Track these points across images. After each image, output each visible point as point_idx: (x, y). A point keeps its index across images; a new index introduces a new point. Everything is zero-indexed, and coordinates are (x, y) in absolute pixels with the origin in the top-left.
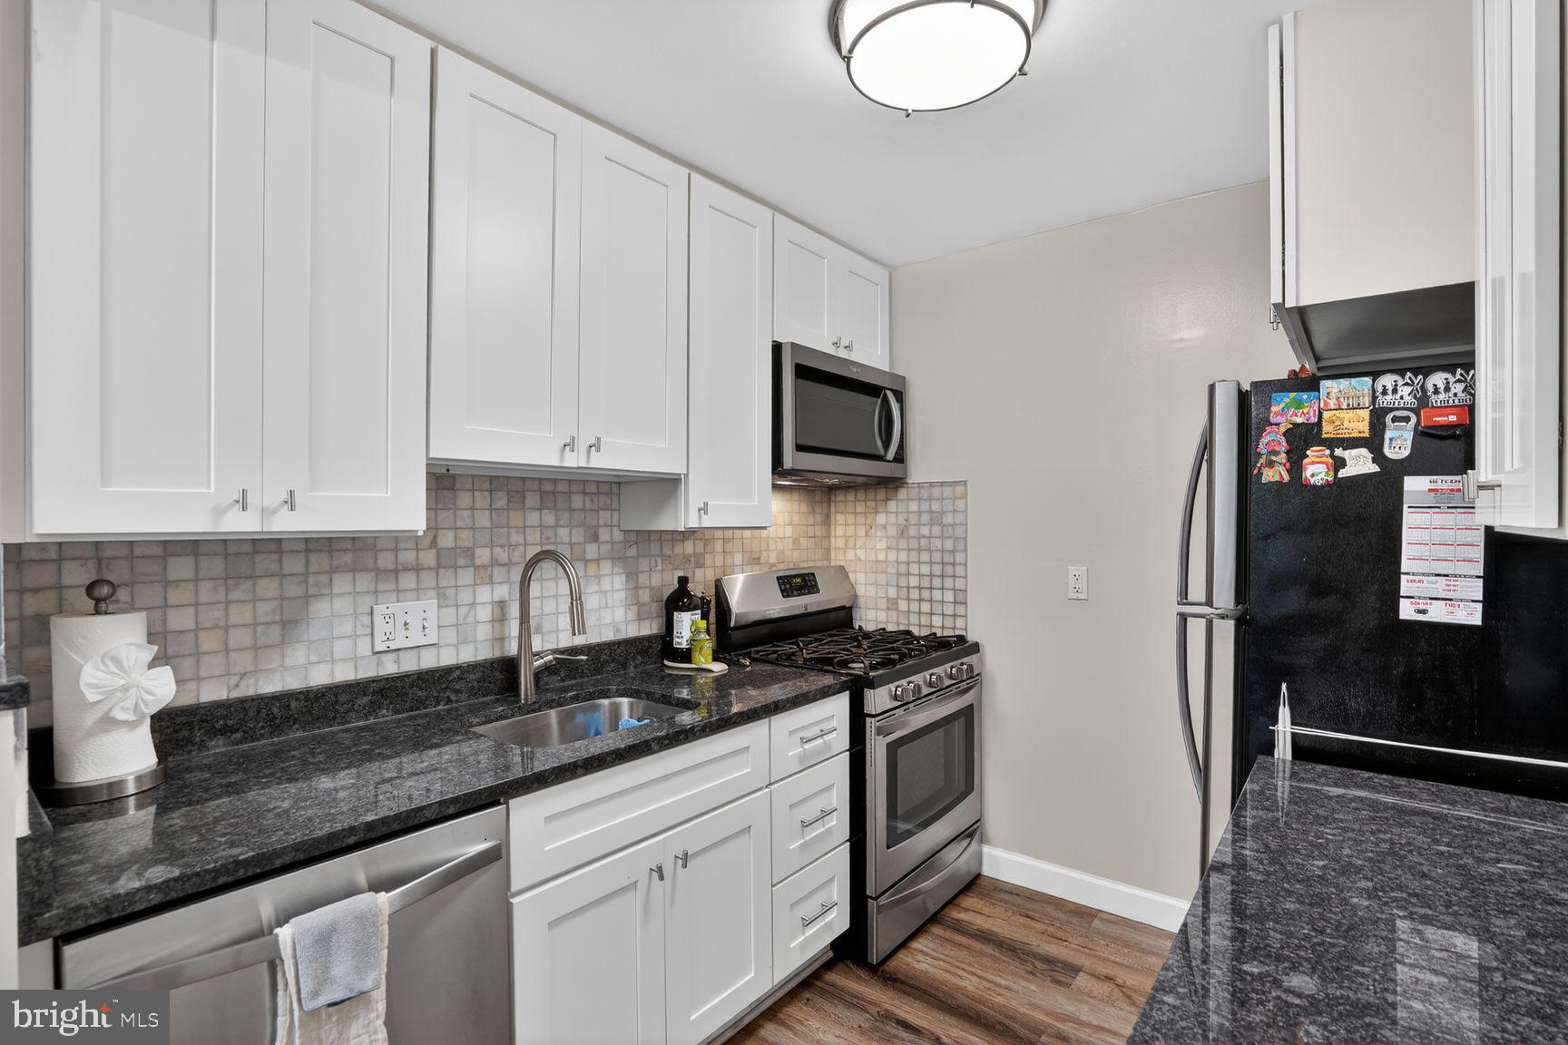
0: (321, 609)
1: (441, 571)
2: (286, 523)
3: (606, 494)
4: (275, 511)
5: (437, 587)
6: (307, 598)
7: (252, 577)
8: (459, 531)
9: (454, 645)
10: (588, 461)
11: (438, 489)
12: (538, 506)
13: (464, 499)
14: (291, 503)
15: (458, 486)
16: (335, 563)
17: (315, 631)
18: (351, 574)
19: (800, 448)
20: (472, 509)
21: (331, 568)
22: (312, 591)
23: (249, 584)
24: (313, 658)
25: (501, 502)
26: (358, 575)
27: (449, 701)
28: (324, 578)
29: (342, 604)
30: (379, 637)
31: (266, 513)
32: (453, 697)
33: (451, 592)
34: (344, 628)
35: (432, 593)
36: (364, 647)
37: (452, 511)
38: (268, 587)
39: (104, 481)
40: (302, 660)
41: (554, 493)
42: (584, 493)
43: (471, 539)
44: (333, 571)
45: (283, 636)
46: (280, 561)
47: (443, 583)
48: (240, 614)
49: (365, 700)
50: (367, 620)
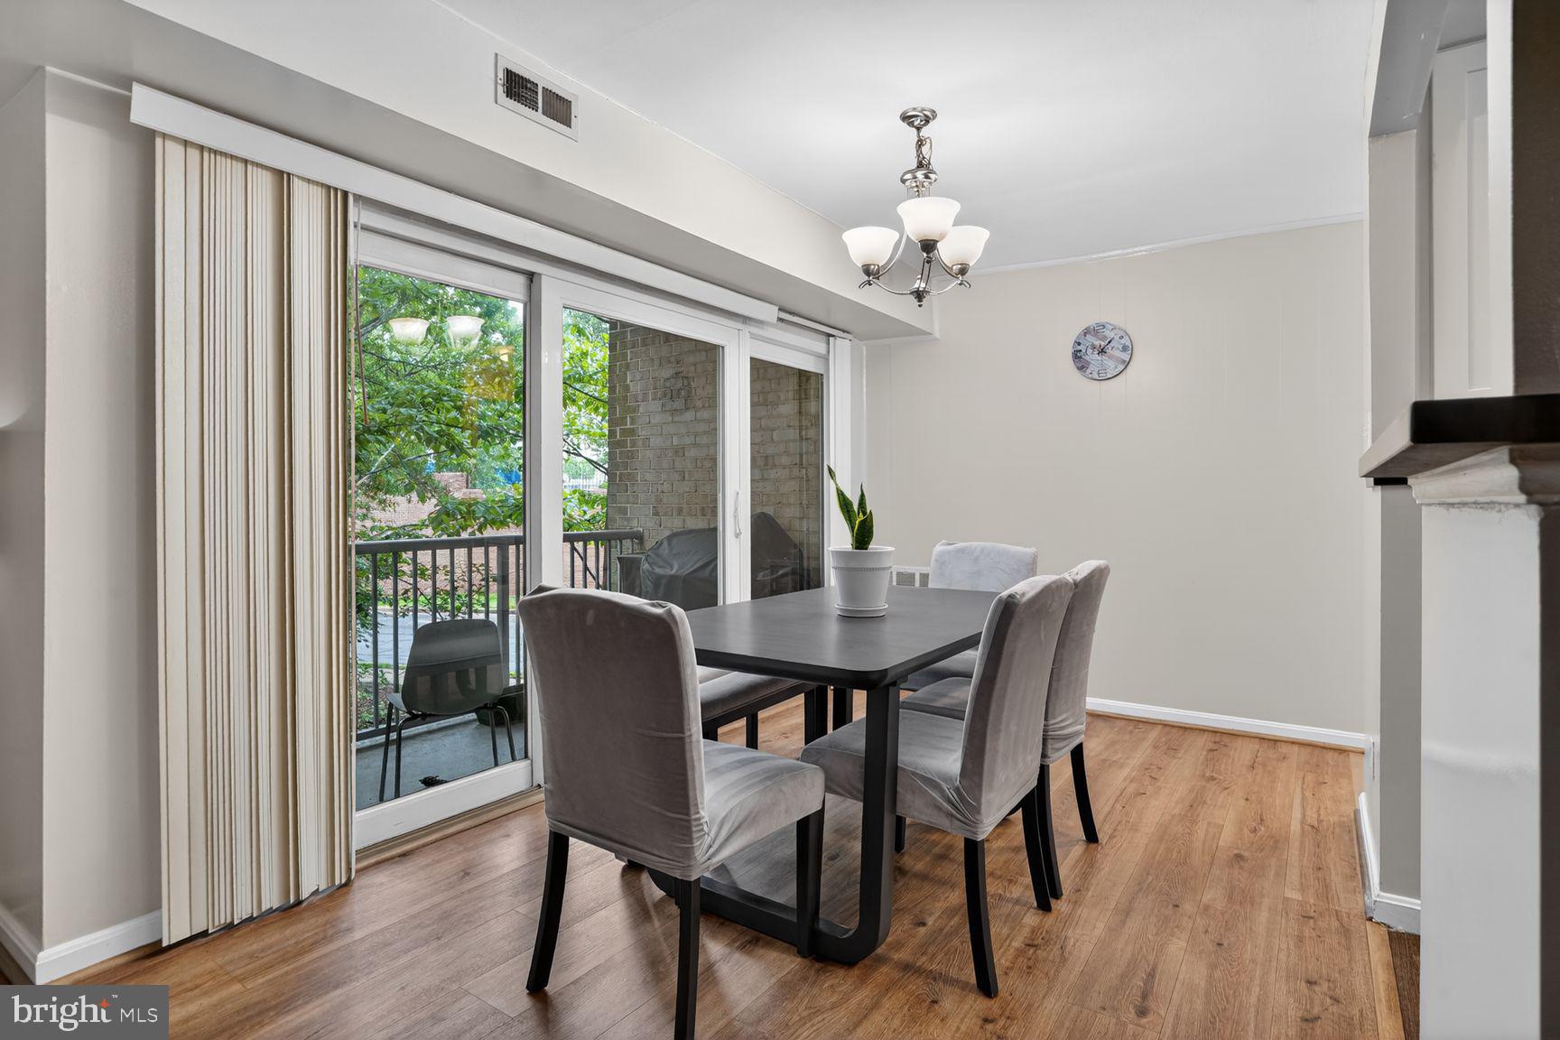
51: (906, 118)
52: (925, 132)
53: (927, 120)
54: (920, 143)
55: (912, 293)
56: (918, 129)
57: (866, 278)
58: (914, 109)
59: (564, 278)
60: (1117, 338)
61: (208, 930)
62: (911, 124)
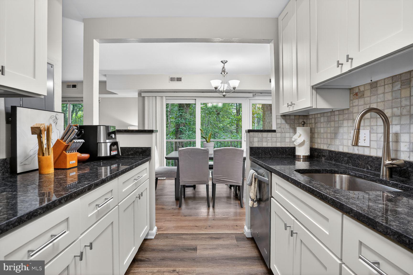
0: (341, 130)
1: (372, 119)
5: (370, 126)
6: (339, 127)
7: (330, 121)
8: (378, 103)
9: (376, 149)
11: (371, 88)
13: (380, 90)
15: (378, 85)
16: (344, 118)
17: (340, 136)
18: (347, 121)
20: (384, 93)
21: (343, 119)
22: (340, 125)
24: (340, 144)
25: (397, 87)
26: (349, 121)
27: (368, 169)
28: (342, 122)
29: (345, 129)
32: (370, 168)
33: (375, 128)
34: (346, 136)
35: (369, 128)
36: (350, 143)
37: (376, 96)
38: (333, 124)
43: (383, 106)
44: (343, 120)
45: (335, 136)
46: (334, 118)
47: (372, 124)
49: (346, 159)
56: (224, 64)
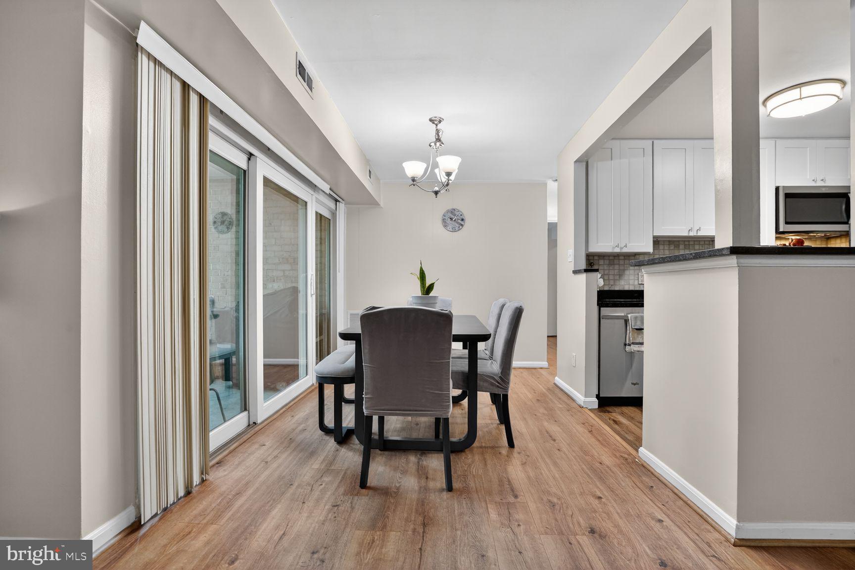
0: (627, 272)
2: (625, 250)
3: (708, 244)
4: (622, 248)
6: (624, 270)
7: (614, 265)
10: (697, 234)
11: (656, 244)
12: (683, 248)
13: (661, 247)
14: (626, 246)
15: (660, 243)
17: (626, 277)
19: (787, 223)
20: (664, 248)
22: (626, 268)
23: (613, 266)
24: (625, 284)
25: (672, 248)
29: (632, 272)
30: (640, 280)
31: (621, 248)
34: (632, 277)
36: (636, 283)
37: (658, 250)
38: (617, 267)
39: (597, 243)
40: (623, 284)
41: (689, 245)
42: (699, 244)
45: (619, 278)
46: (619, 261)
48: (612, 272)
50: (637, 276)
51: (431, 120)
52: (439, 126)
53: (440, 122)
54: (438, 131)
55: (433, 192)
56: (437, 125)
57: (412, 183)
58: (435, 117)
59: (274, 167)
60: (459, 215)
61: (157, 513)
62: (434, 123)
